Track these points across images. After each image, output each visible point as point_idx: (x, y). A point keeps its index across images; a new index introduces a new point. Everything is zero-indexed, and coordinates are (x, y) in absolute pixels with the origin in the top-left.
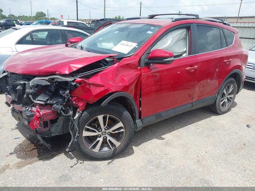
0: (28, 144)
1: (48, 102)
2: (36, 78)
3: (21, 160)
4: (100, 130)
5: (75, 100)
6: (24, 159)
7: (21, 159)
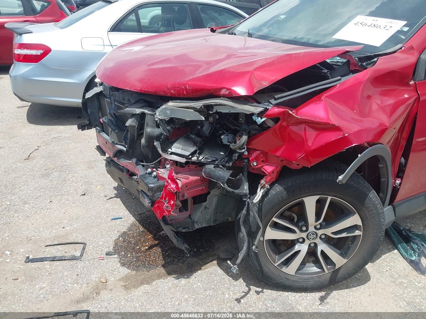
0: (140, 235)
1: (194, 159)
2: (171, 104)
3: (130, 271)
4: (304, 229)
5: (257, 159)
6: (134, 270)
7: (128, 268)
